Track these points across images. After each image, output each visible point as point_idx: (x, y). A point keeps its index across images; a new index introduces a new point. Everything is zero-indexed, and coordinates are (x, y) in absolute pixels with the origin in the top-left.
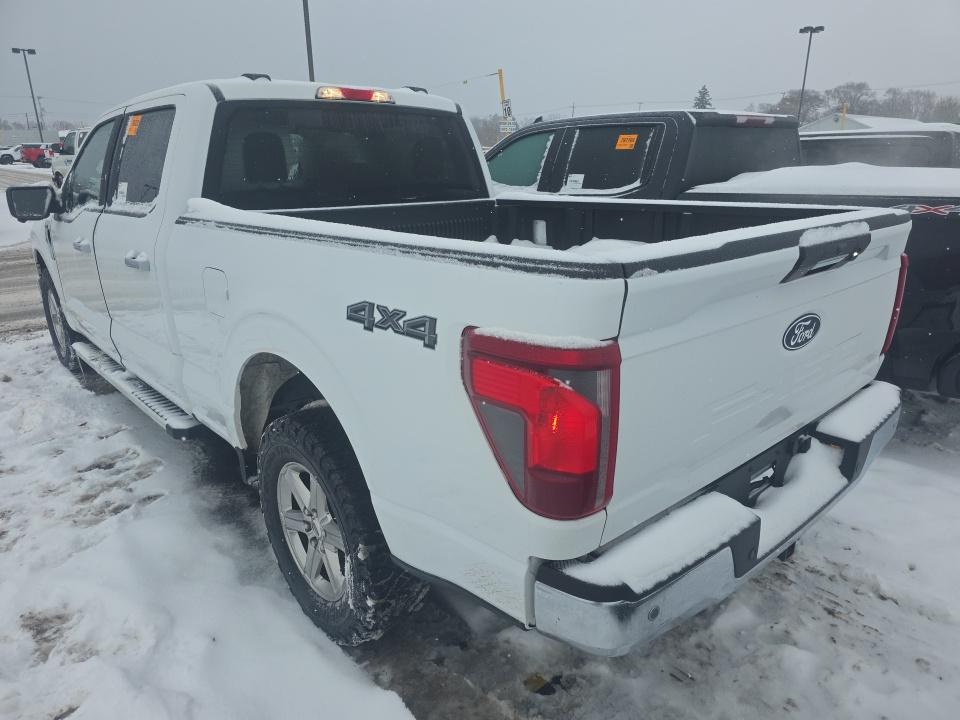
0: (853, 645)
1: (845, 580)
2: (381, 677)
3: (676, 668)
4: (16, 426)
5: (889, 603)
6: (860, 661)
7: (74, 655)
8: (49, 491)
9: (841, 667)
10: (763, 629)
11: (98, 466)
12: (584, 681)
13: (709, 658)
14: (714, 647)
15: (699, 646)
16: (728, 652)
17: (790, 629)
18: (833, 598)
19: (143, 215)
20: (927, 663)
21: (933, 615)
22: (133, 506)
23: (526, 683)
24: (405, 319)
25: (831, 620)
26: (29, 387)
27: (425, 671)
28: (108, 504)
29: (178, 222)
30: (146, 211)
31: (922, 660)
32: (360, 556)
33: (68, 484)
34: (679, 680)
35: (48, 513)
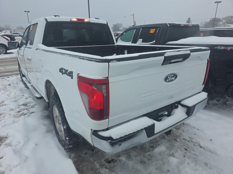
0: (189, 158)
1: (192, 142)
2: (71, 156)
3: (142, 160)
4: (9, 95)
5: (202, 148)
6: (190, 162)
7: (6, 146)
8: (12, 110)
9: (184, 163)
10: (167, 152)
11: (24, 105)
12: (118, 161)
13: (151, 158)
14: (153, 155)
15: (149, 155)
16: (156, 157)
17: (174, 153)
18: (188, 146)
19: (31, 48)
20: (207, 164)
21: (213, 152)
22: (28, 114)
23: (105, 160)
24: (68, 72)
25: (186, 151)
26: (14, 87)
27: (82, 155)
28: (23, 113)
29: (36, 50)
30: (32, 47)
31: (206, 163)
32: (65, 127)
33: (16, 108)
34: (142, 163)
35: (10, 115)
